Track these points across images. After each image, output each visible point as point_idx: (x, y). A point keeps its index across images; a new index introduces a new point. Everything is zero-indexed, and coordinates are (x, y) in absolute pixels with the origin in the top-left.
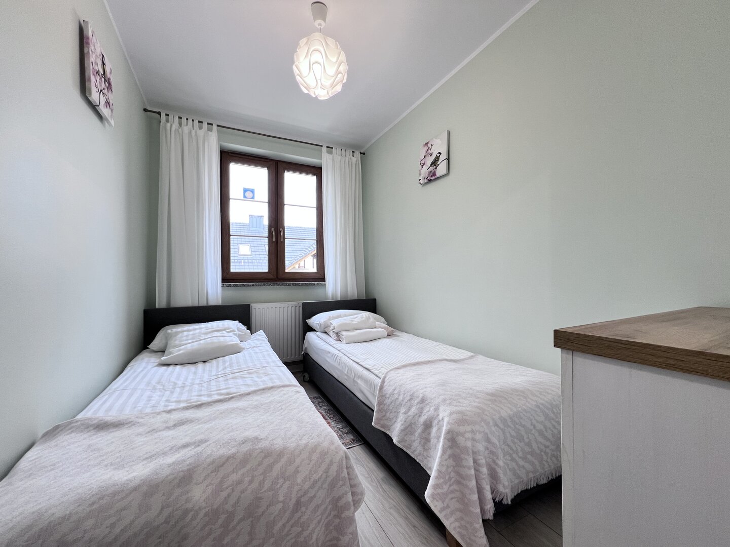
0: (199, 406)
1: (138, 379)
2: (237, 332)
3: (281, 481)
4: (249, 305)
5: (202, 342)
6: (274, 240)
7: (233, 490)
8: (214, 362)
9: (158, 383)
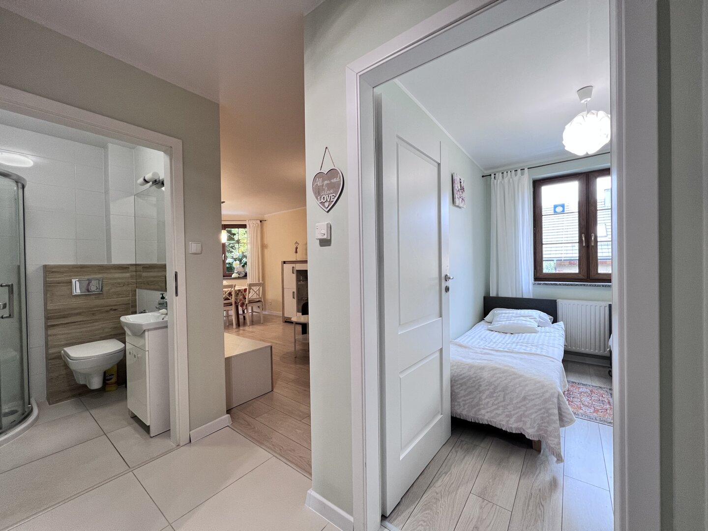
0: (497, 351)
1: (476, 333)
2: (538, 319)
3: (518, 386)
4: (556, 300)
5: (511, 322)
6: (584, 245)
7: (498, 379)
8: (517, 335)
9: (484, 337)
